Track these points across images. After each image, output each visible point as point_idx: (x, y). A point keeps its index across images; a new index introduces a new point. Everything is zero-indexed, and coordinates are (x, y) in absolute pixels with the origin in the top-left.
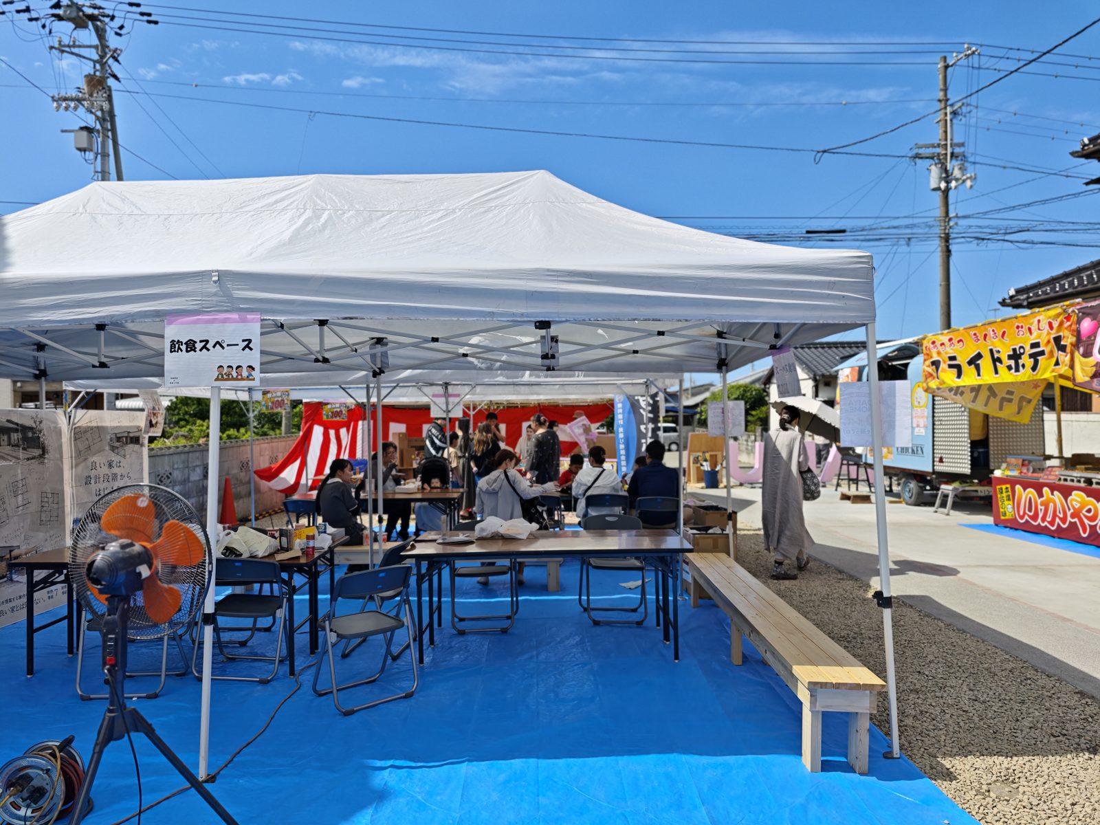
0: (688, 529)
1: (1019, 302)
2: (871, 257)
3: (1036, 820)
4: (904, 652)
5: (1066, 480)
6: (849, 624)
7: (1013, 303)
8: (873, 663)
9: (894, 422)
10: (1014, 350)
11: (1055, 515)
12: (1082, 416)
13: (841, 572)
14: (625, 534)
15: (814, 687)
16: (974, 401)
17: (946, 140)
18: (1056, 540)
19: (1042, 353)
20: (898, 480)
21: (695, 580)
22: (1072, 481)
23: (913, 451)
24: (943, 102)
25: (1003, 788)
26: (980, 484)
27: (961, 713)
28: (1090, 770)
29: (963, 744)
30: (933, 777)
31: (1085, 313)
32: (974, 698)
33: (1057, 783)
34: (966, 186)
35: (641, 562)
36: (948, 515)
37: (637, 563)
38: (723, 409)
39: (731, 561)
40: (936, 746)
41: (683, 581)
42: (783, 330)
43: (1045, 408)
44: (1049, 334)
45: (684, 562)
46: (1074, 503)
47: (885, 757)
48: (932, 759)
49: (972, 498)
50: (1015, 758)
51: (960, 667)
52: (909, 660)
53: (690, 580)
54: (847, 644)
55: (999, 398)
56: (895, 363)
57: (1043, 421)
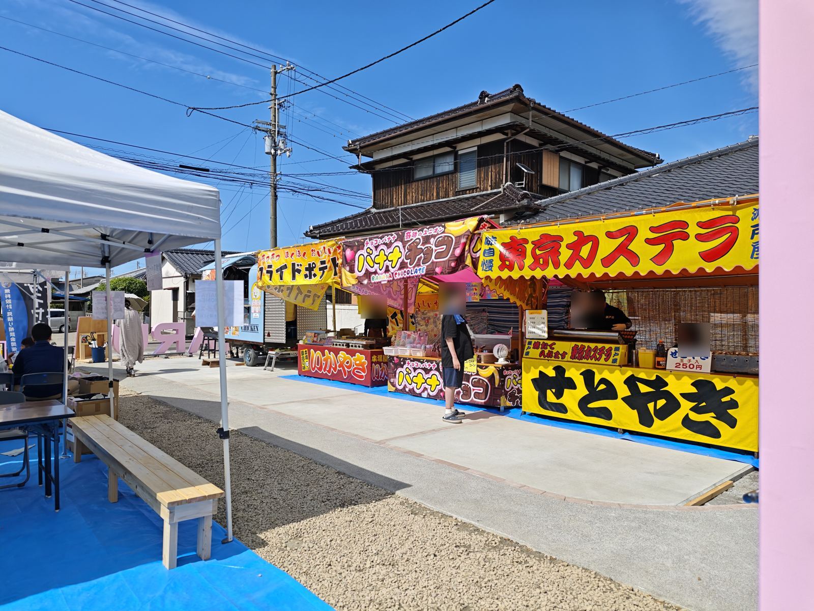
0: (72, 398)
1: (315, 235)
2: (218, 192)
3: (311, 557)
4: (240, 467)
5: (336, 345)
6: (204, 454)
7: (311, 234)
8: (218, 479)
9: (233, 309)
10: (309, 265)
11: (331, 366)
12: (346, 306)
13: (199, 418)
14: (14, 408)
15: (172, 506)
16: (289, 296)
17: (275, 122)
18: (331, 381)
19: (326, 268)
20: (242, 349)
21: (78, 440)
22: (340, 345)
23: (251, 329)
24: (273, 96)
25: (295, 542)
26: (291, 350)
27: (273, 500)
28: (341, 518)
29: (272, 521)
30: (253, 547)
31: (348, 245)
32: (281, 489)
33: (324, 531)
34: (286, 155)
35: (24, 431)
36: (272, 371)
37: (20, 433)
38: (106, 297)
39: (111, 420)
40: (256, 526)
41: (66, 441)
42: (155, 239)
43: (328, 301)
44: (329, 256)
45: (69, 425)
46: (340, 358)
47: (223, 543)
48: (253, 535)
49: (287, 359)
50: (302, 521)
51: (273, 470)
52: (242, 472)
53: (73, 439)
54: (201, 470)
55: (303, 295)
56: (240, 268)
57: (326, 309)
